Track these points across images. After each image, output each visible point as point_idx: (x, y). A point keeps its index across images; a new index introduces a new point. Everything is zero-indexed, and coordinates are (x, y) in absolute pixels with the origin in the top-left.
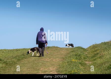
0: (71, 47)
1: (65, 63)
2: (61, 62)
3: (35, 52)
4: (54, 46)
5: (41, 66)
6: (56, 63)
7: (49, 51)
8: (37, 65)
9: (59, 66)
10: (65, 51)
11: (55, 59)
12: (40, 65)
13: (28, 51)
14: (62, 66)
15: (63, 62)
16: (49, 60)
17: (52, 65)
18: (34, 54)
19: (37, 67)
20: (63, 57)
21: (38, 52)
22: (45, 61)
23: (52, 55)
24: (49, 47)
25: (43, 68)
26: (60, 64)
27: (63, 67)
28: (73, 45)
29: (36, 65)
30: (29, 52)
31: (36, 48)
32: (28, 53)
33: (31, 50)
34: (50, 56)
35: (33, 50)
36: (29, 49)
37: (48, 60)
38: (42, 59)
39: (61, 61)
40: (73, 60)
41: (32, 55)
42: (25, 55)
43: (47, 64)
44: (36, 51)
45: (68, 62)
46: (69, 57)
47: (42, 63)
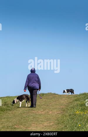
0: (70, 94)
1: (66, 116)
2: (60, 116)
3: (23, 101)
4: (51, 93)
5: (33, 121)
6: (53, 116)
7: (44, 100)
8: (27, 120)
9: (58, 120)
10: (66, 100)
11: (52, 110)
12: (31, 120)
13: (14, 100)
14: (62, 121)
15: (63, 115)
16: (43, 113)
17: (48, 120)
18: (22, 104)
19: (27, 122)
20: (63, 108)
21: (28, 102)
22: (37, 114)
23: (48, 106)
24: (43, 94)
25: (35, 124)
26: (59, 118)
27: (63, 123)
28: (73, 91)
29: (25, 120)
30: (16, 101)
31: (24, 96)
32: (14, 102)
33: (17, 99)
34: (45, 106)
35: (20, 98)
36: (15, 97)
37: (41, 112)
38: (34, 112)
39: (61, 113)
40: (77, 112)
41: (19, 105)
42: (10, 105)
43: (40, 118)
44: (24, 99)
45: (70, 115)
46: (72, 108)
47: (33, 117)
